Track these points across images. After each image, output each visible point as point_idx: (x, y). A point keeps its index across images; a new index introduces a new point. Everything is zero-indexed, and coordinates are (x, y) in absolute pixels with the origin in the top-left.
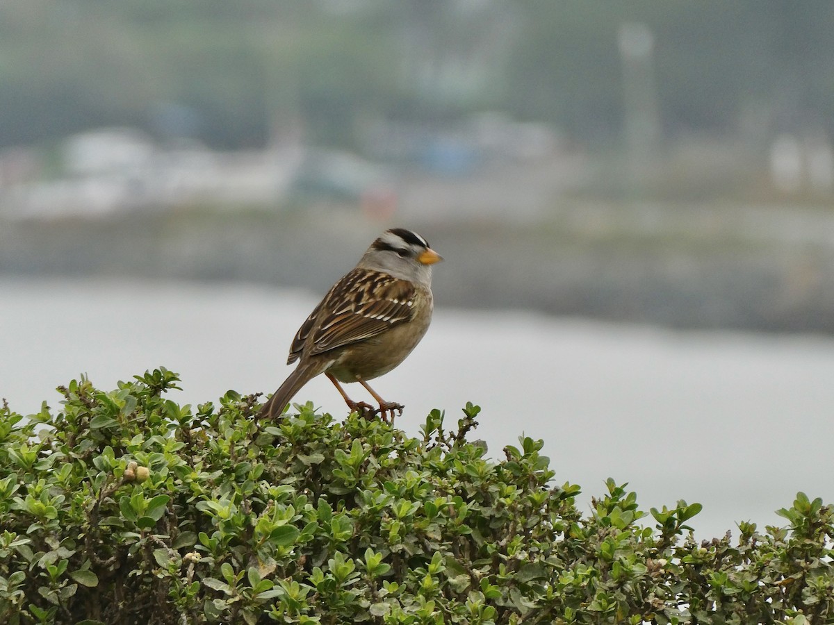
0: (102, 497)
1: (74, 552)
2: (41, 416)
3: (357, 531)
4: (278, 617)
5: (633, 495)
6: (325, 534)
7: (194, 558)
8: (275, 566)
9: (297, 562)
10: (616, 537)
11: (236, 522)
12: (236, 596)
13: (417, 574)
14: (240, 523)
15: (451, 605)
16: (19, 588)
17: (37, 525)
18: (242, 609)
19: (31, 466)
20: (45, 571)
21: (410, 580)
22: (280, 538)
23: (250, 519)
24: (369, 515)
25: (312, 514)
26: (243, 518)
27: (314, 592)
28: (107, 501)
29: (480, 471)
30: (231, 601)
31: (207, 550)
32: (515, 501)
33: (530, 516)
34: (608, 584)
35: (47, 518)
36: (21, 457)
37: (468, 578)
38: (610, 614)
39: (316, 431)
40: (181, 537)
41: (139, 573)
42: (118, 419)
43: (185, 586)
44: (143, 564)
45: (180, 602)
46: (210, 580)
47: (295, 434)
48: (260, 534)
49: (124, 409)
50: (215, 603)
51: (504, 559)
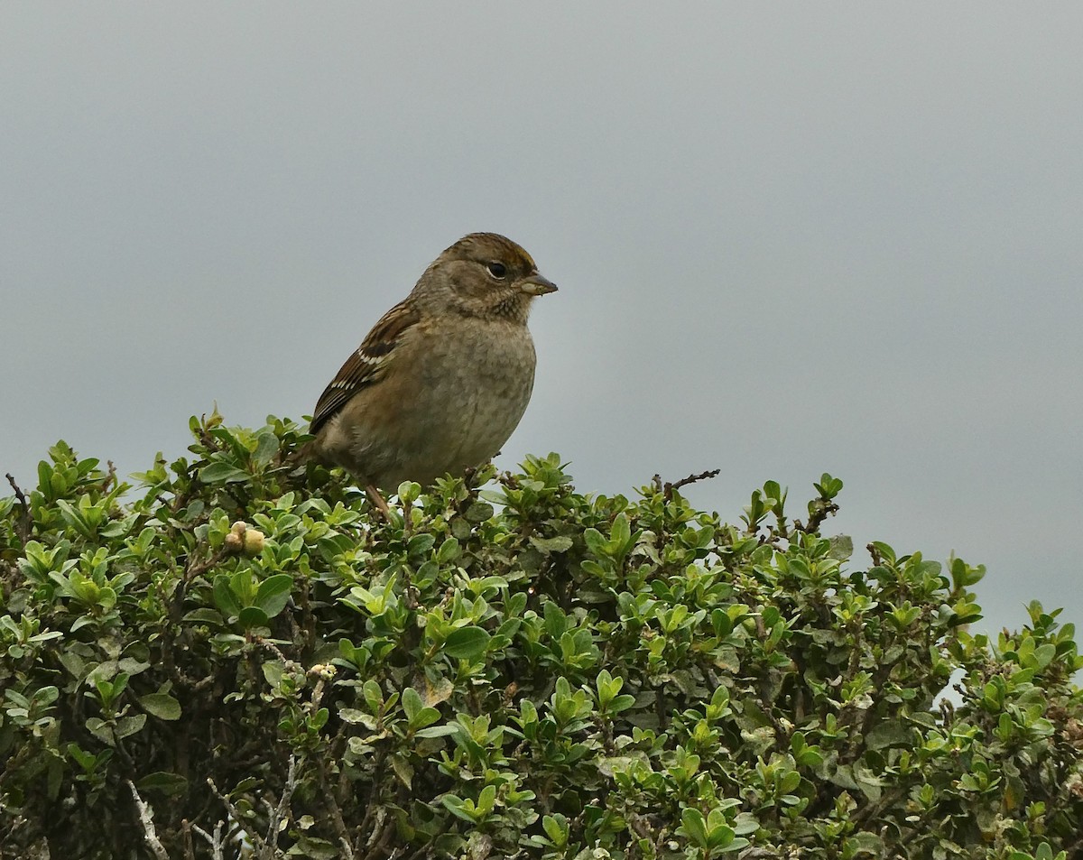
0: (189, 576)
1: (146, 665)
2: (152, 475)
3: (609, 658)
4: (452, 771)
5: (1069, 629)
6: (551, 657)
7: (324, 672)
8: (450, 691)
9: (502, 693)
10: (1010, 677)
11: (393, 620)
12: (381, 731)
13: (687, 719)
14: (399, 621)
15: (740, 771)
16: (48, 714)
17: (86, 619)
18: (391, 753)
19: (95, 531)
20: (94, 690)
21: (676, 729)
22: (459, 648)
23: (416, 618)
24: (627, 632)
25: (532, 623)
26: (404, 613)
27: (517, 740)
28: (197, 584)
29: (814, 570)
30: (372, 738)
31: (352, 667)
32: (857, 615)
33: (890, 645)
34: (991, 750)
35: (102, 607)
36: (80, 516)
37: (771, 731)
38: (993, 795)
39: (563, 501)
40: (321, 650)
41: (239, 697)
42: (246, 469)
43: (306, 714)
44: (247, 684)
45: (296, 740)
46: (350, 713)
47: (527, 504)
48: (430, 641)
49: (257, 452)
50: (351, 744)
51: (834, 707)
